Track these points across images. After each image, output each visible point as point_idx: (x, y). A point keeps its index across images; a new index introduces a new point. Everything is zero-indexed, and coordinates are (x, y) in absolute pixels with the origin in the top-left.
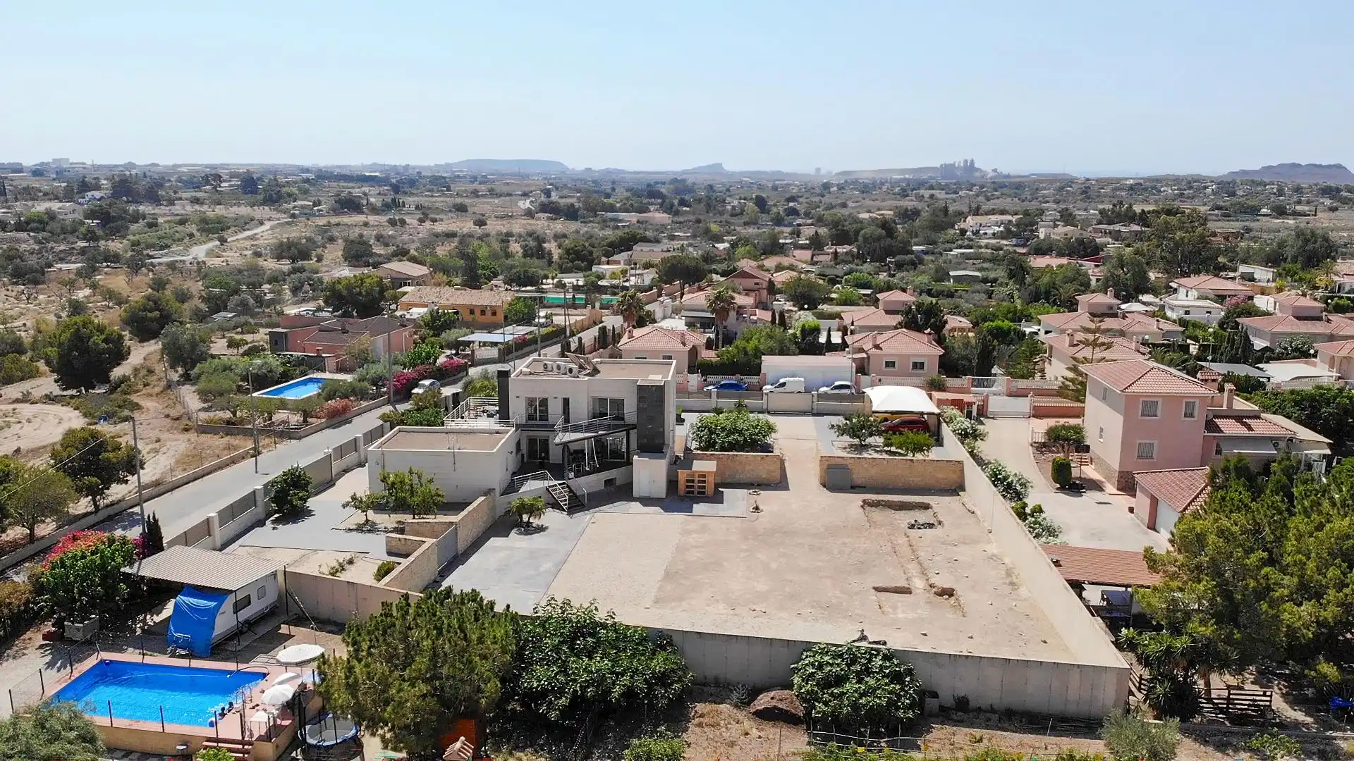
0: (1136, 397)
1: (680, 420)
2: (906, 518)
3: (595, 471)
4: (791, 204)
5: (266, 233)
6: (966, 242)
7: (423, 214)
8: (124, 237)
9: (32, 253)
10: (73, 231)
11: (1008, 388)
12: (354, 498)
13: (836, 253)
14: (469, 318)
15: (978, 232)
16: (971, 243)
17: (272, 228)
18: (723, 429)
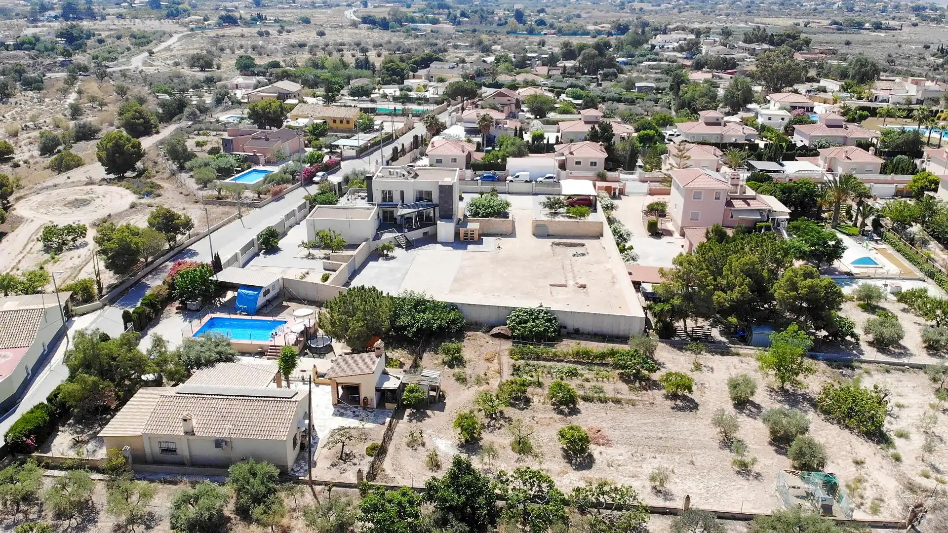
0: (690, 190)
1: (461, 199)
2: (573, 250)
3: (418, 228)
4: (541, 15)
5: (176, 44)
6: (653, 56)
7: (281, 26)
8: (85, 51)
9: (29, 66)
10: (53, 49)
11: (640, 178)
12: (303, 243)
13: (565, 67)
14: (334, 126)
15: (663, 47)
16: (656, 57)
17: (180, 39)
18: (483, 206)
